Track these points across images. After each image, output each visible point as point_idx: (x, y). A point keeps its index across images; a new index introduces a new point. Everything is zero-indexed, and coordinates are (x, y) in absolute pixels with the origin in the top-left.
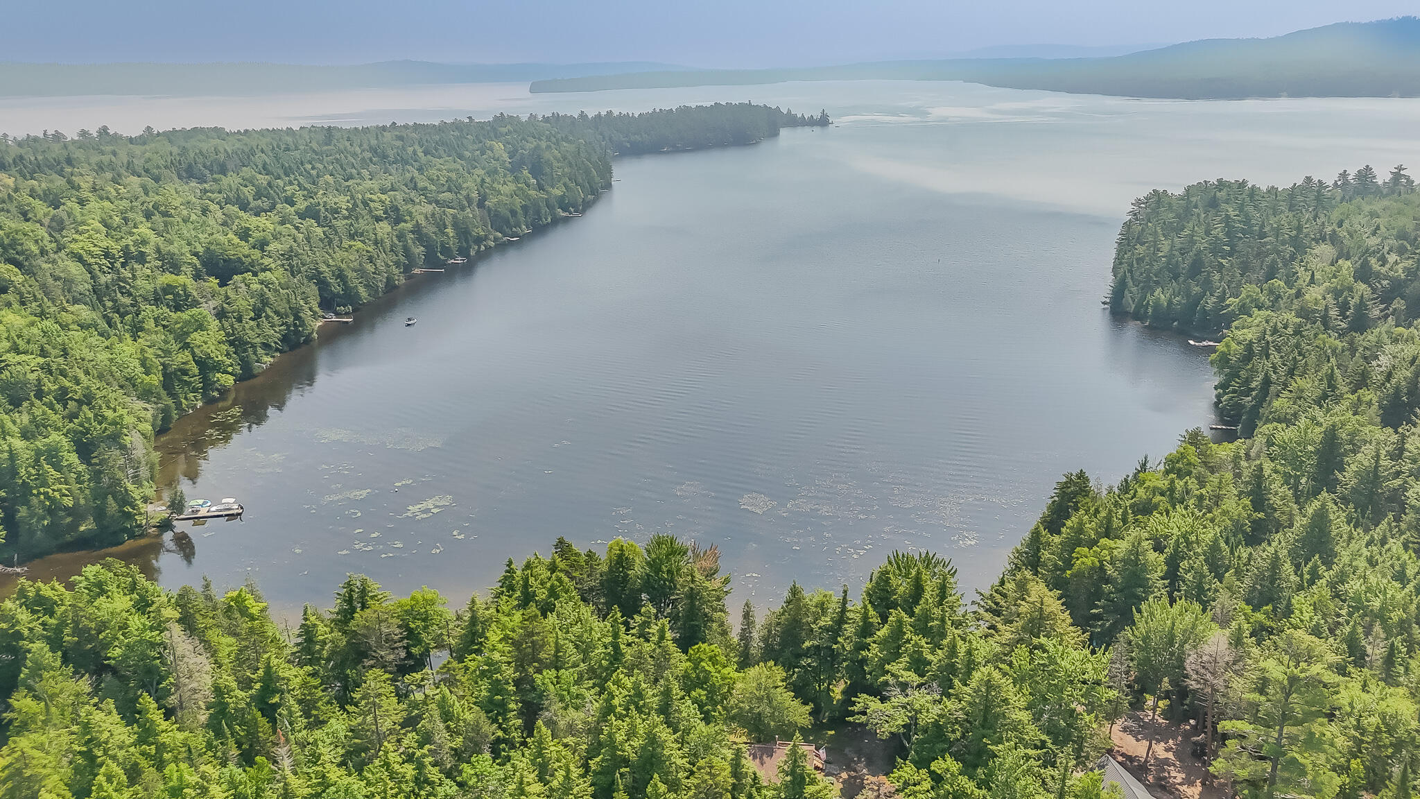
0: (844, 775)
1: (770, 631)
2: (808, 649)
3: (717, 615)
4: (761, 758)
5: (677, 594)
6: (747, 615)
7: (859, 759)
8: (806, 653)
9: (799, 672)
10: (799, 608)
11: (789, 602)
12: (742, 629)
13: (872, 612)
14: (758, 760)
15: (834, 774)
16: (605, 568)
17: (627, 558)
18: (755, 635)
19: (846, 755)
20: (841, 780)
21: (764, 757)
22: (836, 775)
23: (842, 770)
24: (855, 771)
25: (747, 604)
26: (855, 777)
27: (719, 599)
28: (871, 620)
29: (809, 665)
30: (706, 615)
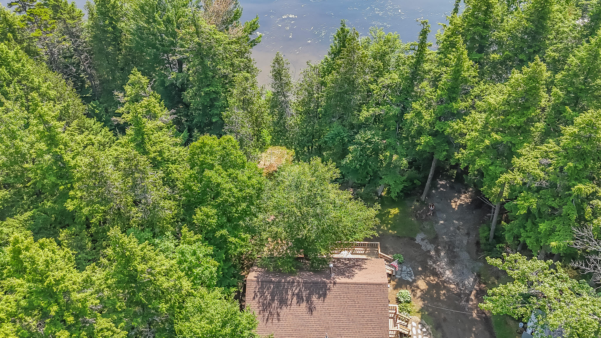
0: (422, 284)
1: (311, 95)
2: (367, 119)
3: (239, 76)
4: (309, 299)
5: (180, 53)
6: (278, 75)
7: (437, 251)
8: (363, 126)
9: (355, 150)
10: (351, 64)
11: (337, 53)
12: (274, 94)
13: (468, 63)
14: (305, 303)
15: (408, 282)
16: (86, 22)
17: (114, 7)
18: (292, 98)
19: (419, 246)
20: (419, 293)
21: (314, 298)
22: (411, 284)
23: (417, 274)
24: (435, 274)
25: (277, 61)
26: (436, 287)
27: (241, 54)
28: (466, 74)
29: (368, 141)
30: (225, 76)
